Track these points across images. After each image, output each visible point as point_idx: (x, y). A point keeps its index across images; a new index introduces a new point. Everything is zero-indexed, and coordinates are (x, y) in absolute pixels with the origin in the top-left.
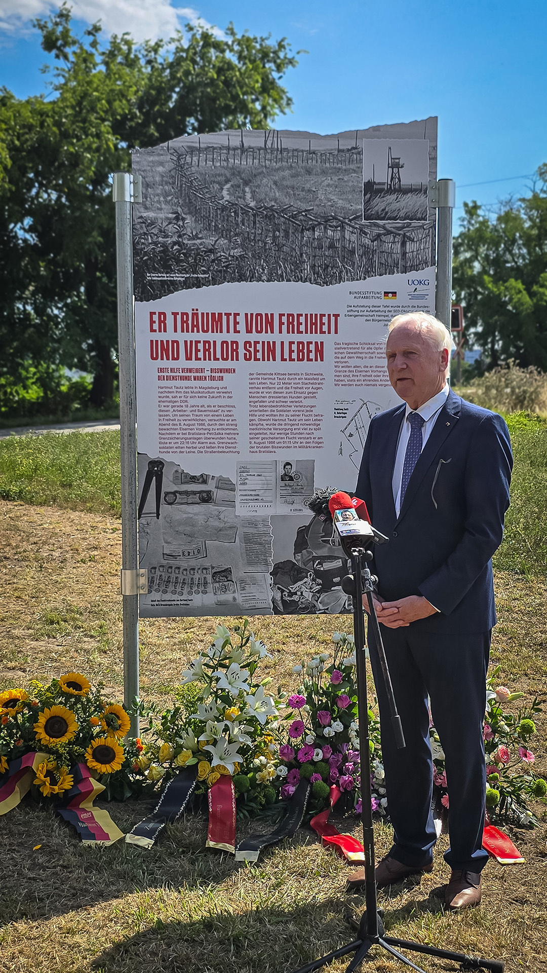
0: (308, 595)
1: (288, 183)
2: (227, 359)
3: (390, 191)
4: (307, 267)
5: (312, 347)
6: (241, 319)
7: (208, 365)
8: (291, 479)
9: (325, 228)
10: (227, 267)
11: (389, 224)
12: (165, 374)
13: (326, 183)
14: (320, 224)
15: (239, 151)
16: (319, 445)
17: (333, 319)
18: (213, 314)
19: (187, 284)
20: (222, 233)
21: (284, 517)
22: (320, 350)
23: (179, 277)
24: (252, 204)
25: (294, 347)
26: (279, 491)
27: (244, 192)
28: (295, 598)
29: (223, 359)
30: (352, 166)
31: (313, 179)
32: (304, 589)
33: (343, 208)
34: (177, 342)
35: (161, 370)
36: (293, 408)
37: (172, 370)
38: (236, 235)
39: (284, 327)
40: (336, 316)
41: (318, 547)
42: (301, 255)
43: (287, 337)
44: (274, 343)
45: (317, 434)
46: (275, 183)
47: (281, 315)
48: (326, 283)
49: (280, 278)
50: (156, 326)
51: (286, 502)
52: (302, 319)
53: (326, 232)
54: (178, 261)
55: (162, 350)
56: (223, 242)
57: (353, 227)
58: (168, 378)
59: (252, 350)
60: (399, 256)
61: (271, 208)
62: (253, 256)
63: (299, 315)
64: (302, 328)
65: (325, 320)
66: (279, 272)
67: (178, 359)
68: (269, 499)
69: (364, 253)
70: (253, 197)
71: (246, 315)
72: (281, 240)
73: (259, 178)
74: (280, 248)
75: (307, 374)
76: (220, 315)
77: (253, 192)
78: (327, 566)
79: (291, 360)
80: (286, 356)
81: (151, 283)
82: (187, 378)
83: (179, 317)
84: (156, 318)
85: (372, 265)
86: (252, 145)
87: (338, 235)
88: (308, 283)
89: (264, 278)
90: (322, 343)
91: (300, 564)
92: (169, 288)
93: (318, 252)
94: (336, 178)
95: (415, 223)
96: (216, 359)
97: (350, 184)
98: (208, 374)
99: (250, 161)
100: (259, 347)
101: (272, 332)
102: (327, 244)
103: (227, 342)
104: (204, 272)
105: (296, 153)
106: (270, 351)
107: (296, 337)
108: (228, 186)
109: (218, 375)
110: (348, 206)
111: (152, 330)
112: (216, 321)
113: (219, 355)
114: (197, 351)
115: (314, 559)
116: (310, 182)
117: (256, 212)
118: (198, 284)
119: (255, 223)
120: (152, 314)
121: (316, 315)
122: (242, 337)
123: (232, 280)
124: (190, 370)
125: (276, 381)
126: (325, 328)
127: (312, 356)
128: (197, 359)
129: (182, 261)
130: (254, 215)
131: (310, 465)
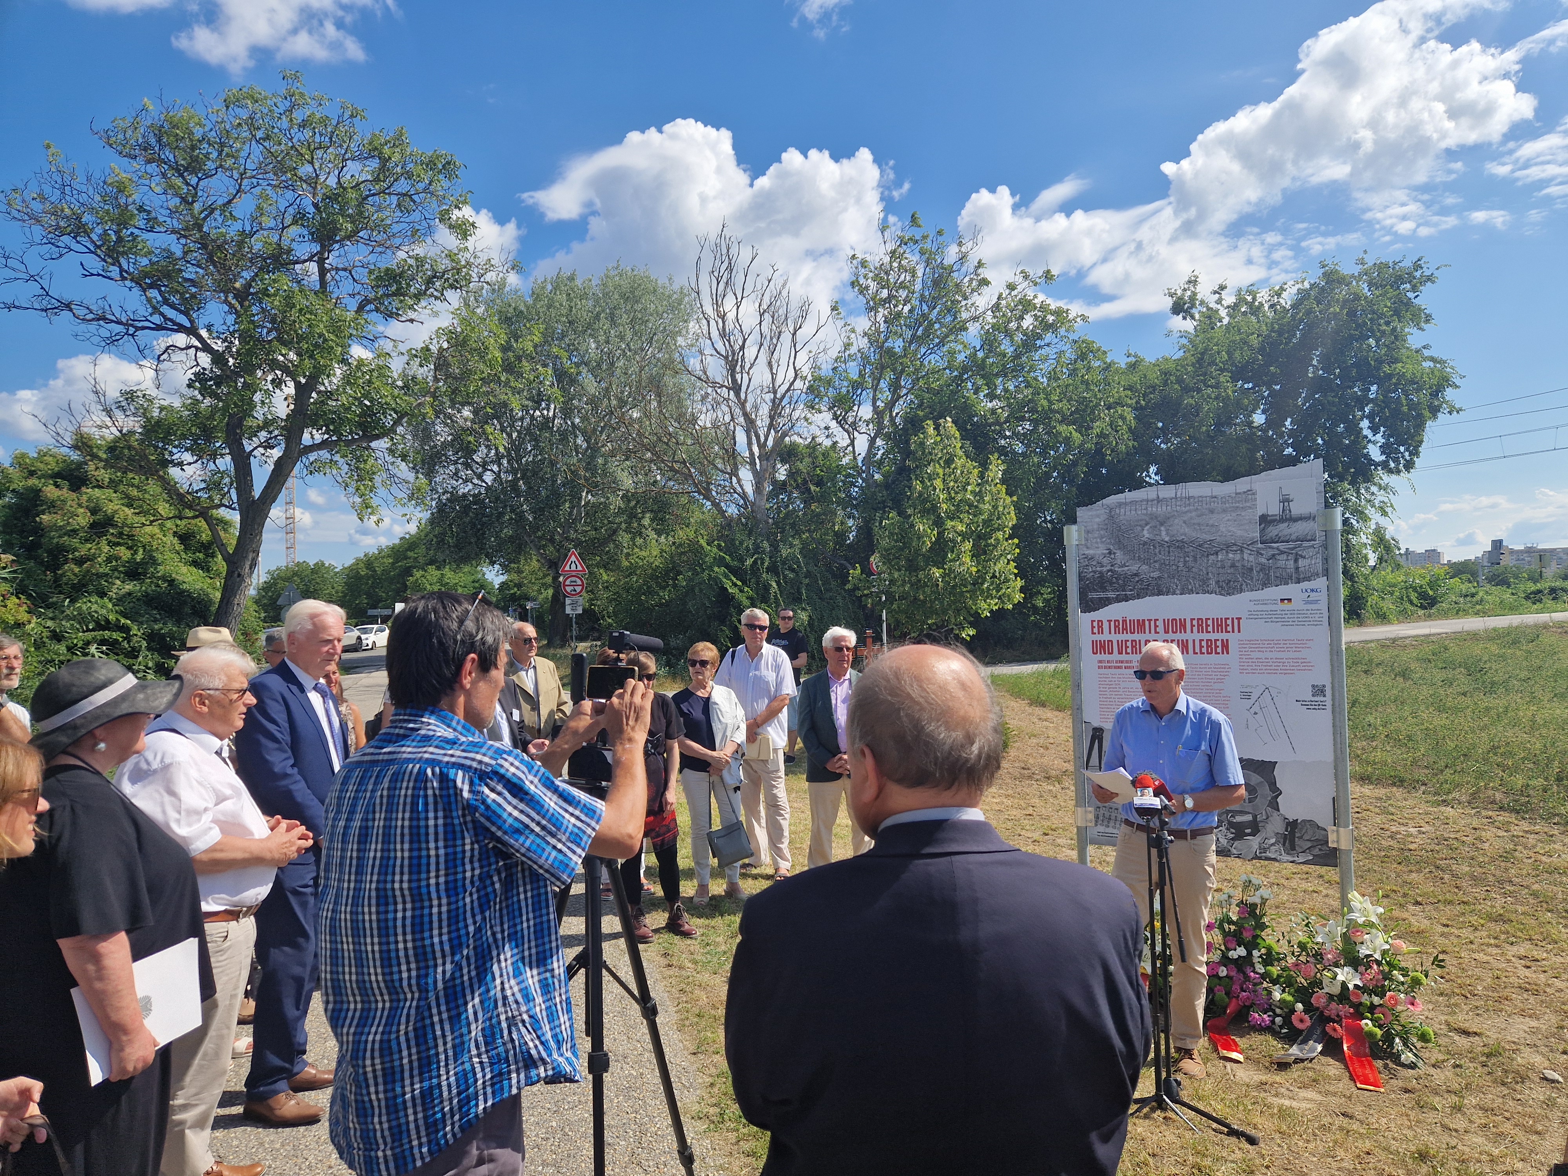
1: (1195, 522)
3: (1282, 521)
6: (1160, 623)
9: (1227, 552)
10: (1148, 586)
11: (1282, 546)
13: (1226, 519)
14: (1222, 549)
15: (1156, 503)
17: (1235, 622)
19: (1118, 600)
20: (1144, 561)
22: (1225, 646)
23: (1112, 595)
24: (1167, 539)
25: (1204, 644)
27: (1160, 531)
30: (1247, 505)
31: (1215, 517)
33: (1242, 537)
36: (1205, 691)
37: (1108, 662)
38: (1155, 562)
39: (1195, 629)
42: (1208, 573)
43: (1197, 636)
44: (1187, 639)
46: (1185, 522)
48: (1229, 594)
49: (1191, 592)
53: (1227, 555)
54: (1111, 583)
56: (1145, 567)
57: (1250, 550)
58: (1106, 667)
60: (1293, 571)
61: (1182, 541)
66: (1190, 587)
67: (1112, 653)
69: (1261, 570)
70: (1167, 535)
71: (1164, 620)
72: (1191, 564)
73: (1171, 519)
74: (1189, 569)
75: (1215, 665)
77: (1167, 531)
79: (1202, 652)
80: (1198, 649)
82: (1120, 668)
85: (1268, 579)
86: (1166, 497)
87: (1238, 557)
88: (1214, 595)
89: (1178, 592)
92: (1105, 602)
93: (1221, 571)
94: (1234, 515)
95: (1305, 544)
97: (1247, 518)
99: (1164, 508)
101: (1185, 631)
102: (1229, 564)
104: (1131, 591)
105: (1200, 499)
107: (1205, 636)
108: (1148, 528)
110: (1245, 535)
111: (1093, 633)
112: (1141, 625)
114: (1127, 647)
116: (1213, 520)
117: (1170, 544)
118: (1126, 599)
119: (1169, 552)
123: (1153, 595)
124: (1122, 662)
128: (1127, 653)
130: (1169, 547)
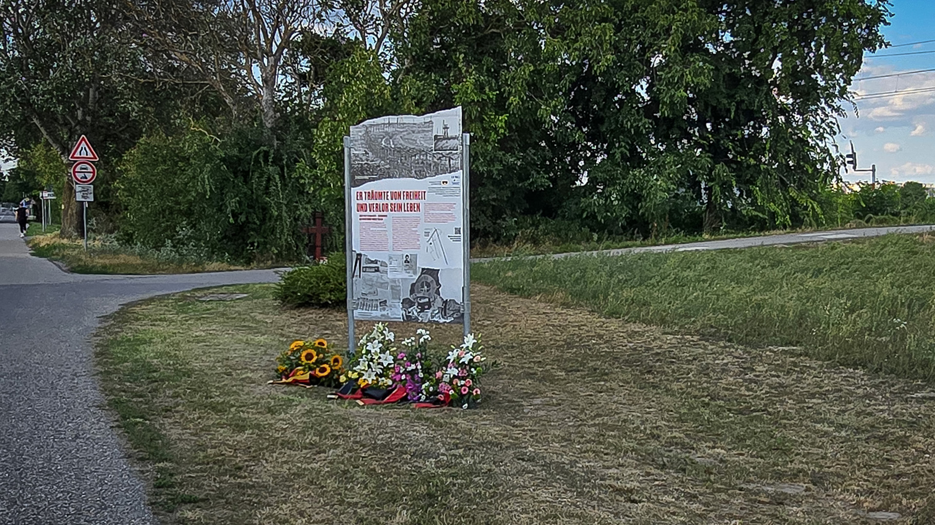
1: (406, 137)
2: (384, 211)
3: (444, 139)
4: (413, 171)
5: (415, 206)
6: (389, 194)
7: (377, 213)
8: (408, 262)
9: (420, 155)
10: (384, 172)
11: (444, 153)
12: (362, 218)
13: (420, 136)
14: (418, 153)
15: (388, 125)
16: (419, 248)
18: (379, 192)
19: (370, 180)
20: (382, 159)
21: (406, 279)
22: (418, 207)
23: (367, 177)
24: (393, 146)
25: (409, 205)
26: (404, 268)
27: (390, 141)
30: (429, 129)
31: (415, 135)
33: (426, 147)
34: (366, 204)
35: (361, 216)
36: (409, 232)
37: (365, 216)
38: (387, 159)
39: (405, 197)
40: (424, 192)
42: (411, 167)
43: (406, 201)
44: (401, 204)
45: (418, 243)
46: (401, 137)
47: (404, 192)
48: (420, 178)
49: (403, 177)
50: (359, 198)
51: (406, 272)
52: (412, 194)
53: (420, 157)
55: (361, 207)
56: (382, 162)
57: (430, 154)
59: (393, 207)
60: (448, 166)
61: (400, 148)
62: (393, 168)
63: (411, 192)
64: (412, 197)
65: (420, 194)
66: (403, 174)
67: (367, 211)
68: (400, 271)
69: (435, 166)
70: (393, 143)
71: (391, 192)
72: (403, 161)
73: (395, 136)
74: (403, 164)
75: (413, 217)
76: (382, 192)
77: (393, 141)
79: (408, 211)
80: (406, 209)
81: (356, 180)
82: (370, 219)
83: (367, 194)
84: (359, 194)
85: (438, 170)
86: (392, 122)
87: (425, 158)
88: (414, 178)
89: (398, 176)
90: (419, 204)
92: (363, 182)
93: (417, 165)
94: (423, 134)
95: (454, 152)
96: (380, 211)
97: (429, 136)
98: (377, 217)
99: (392, 129)
100: (396, 206)
101: (401, 199)
102: (421, 162)
103: (384, 204)
104: (376, 175)
105: (409, 124)
106: (400, 207)
107: (409, 201)
108: (384, 139)
109: (380, 218)
110: (428, 146)
112: (380, 195)
113: (381, 209)
114: (373, 207)
117: (395, 150)
118: (374, 180)
119: (394, 154)
120: (357, 192)
121: (417, 192)
122: (390, 202)
123: (386, 178)
124: (371, 216)
125: (402, 220)
126: (420, 197)
127: (415, 209)
128: (373, 211)
129: (368, 171)
131: (415, 257)
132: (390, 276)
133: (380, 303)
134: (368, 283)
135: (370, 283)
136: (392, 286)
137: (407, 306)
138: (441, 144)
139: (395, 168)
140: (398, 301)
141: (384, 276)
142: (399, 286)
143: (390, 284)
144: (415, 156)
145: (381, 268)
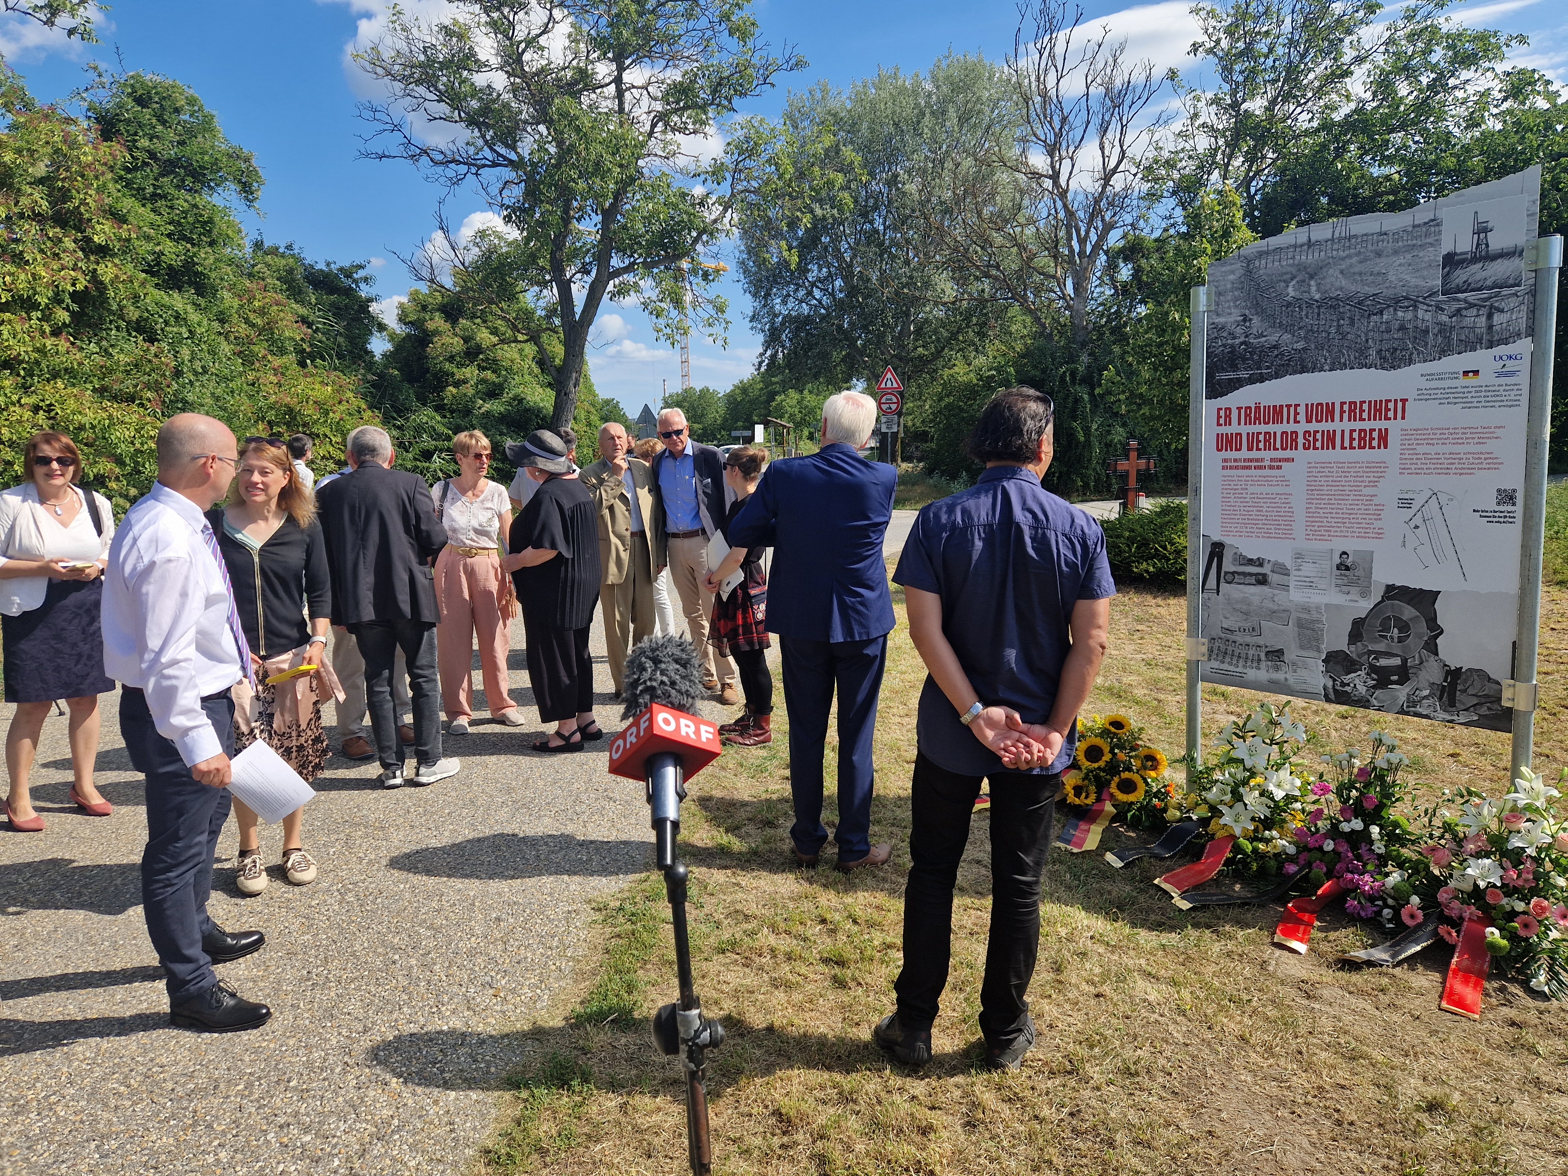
0: (1362, 689)
1: (1356, 270)
2: (1286, 449)
3: (1475, 260)
4: (1373, 352)
5: (1375, 435)
6: (1302, 410)
7: (1268, 455)
8: (1347, 568)
9: (1395, 310)
10: (1289, 360)
11: (1471, 297)
12: (1229, 464)
13: (1398, 262)
14: (1389, 306)
15: (1306, 247)
16: (1379, 535)
17: (1400, 404)
18: (1275, 407)
19: (1252, 381)
20: (1286, 328)
21: (1338, 607)
22: (1384, 438)
23: (1244, 374)
24: (1317, 297)
25: (1355, 435)
26: (1334, 580)
27: (1309, 285)
28: (1347, 689)
29: (1283, 449)
30: (1428, 240)
31: (1382, 262)
32: (1357, 681)
33: (1417, 286)
34: (1240, 434)
35: (1225, 460)
36: (1352, 497)
37: (1235, 460)
38: (1300, 328)
39: (1346, 416)
40: (1404, 401)
41: (1374, 640)
42: (1367, 341)
43: (1347, 425)
44: (1334, 431)
45: (1378, 524)
46: (1342, 272)
47: (1343, 404)
48: (1394, 368)
49: (1343, 367)
50: (1222, 421)
51: (1341, 591)
52: (1365, 407)
53: (1395, 314)
55: (1226, 442)
56: (1287, 337)
57: (1428, 305)
58: (1231, 468)
59: (1311, 439)
60: (1484, 330)
61: (1337, 299)
62: (1316, 348)
63: (1362, 403)
64: (1365, 415)
65: (1391, 405)
66: (1343, 360)
67: (1240, 449)
68: (1324, 587)
69: (1440, 331)
70: (1318, 290)
71: (1307, 405)
72: (1346, 329)
73: (1325, 270)
74: (1344, 336)
75: (1368, 462)
76: (1281, 406)
77: (1318, 285)
78: (1383, 662)
79: (1352, 448)
80: (1347, 444)
81: (1220, 382)
82: (1249, 468)
83: (1243, 411)
84: (1222, 413)
85: (1449, 344)
86: (1319, 238)
87: (1409, 315)
88: (1373, 369)
89: (1327, 367)
90: (1386, 430)
91: (1354, 656)
92: (1235, 385)
93: (1386, 336)
94: (1409, 256)
95: (1505, 291)
96: (1276, 449)
97: (1426, 259)
98: (1267, 463)
99: (1316, 254)
100: (1319, 436)
101: (1333, 421)
102: (1397, 327)
103: (1286, 433)
104: (1268, 368)
105: (1365, 238)
106: (1330, 440)
107: (1358, 425)
108: (1294, 282)
109: (1276, 465)
110: (1423, 283)
111: (1219, 424)
112: (1277, 413)
113: (1278, 445)
114: (1259, 441)
115: (1370, 652)
116: (1380, 265)
117: (1321, 303)
118: (1262, 379)
119: (1319, 315)
120: (1219, 409)
121: (1381, 401)
122: (1302, 427)
123: (1295, 372)
124: (1251, 460)
125: (1335, 469)
126: (1391, 414)
127: (1375, 443)
128: (1258, 449)
129: (1248, 359)
130: (1318, 307)
131: (1368, 557)
132: (1296, 596)
133: (1267, 653)
134: (1238, 606)
135: (1244, 608)
136: (1299, 619)
137: (1339, 668)
138: (1461, 276)
139: (1320, 347)
140: (1315, 654)
141: (1281, 597)
142: (1319, 621)
143: (1294, 616)
144: (1381, 313)
145: (1274, 578)
